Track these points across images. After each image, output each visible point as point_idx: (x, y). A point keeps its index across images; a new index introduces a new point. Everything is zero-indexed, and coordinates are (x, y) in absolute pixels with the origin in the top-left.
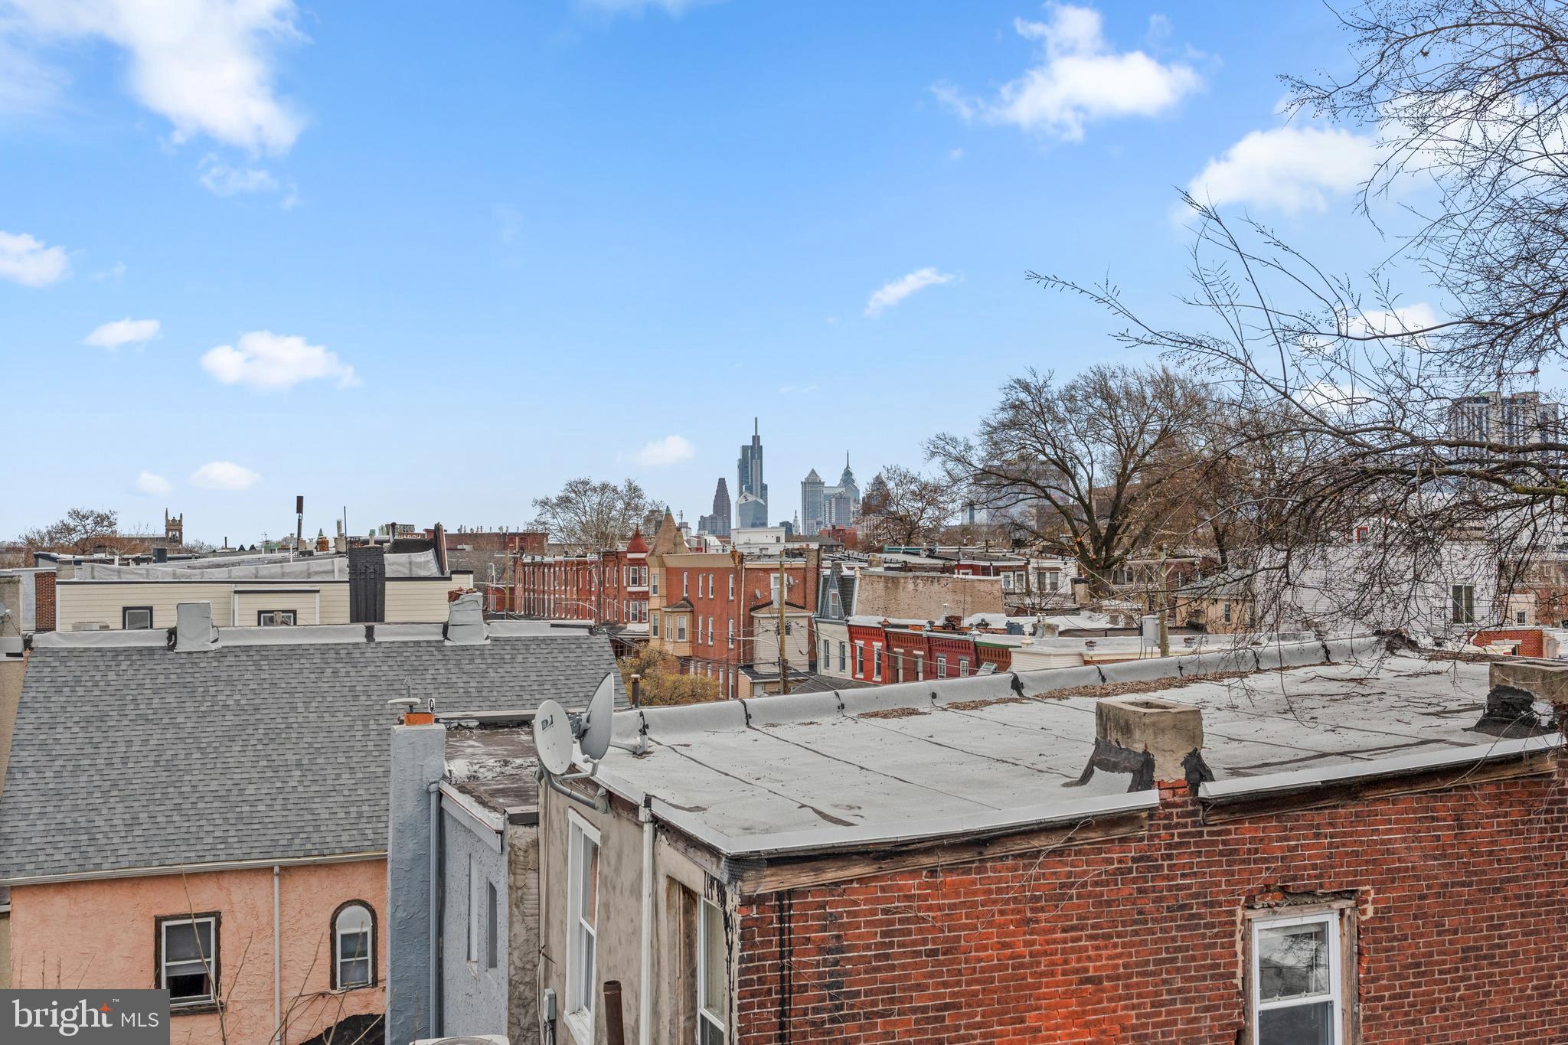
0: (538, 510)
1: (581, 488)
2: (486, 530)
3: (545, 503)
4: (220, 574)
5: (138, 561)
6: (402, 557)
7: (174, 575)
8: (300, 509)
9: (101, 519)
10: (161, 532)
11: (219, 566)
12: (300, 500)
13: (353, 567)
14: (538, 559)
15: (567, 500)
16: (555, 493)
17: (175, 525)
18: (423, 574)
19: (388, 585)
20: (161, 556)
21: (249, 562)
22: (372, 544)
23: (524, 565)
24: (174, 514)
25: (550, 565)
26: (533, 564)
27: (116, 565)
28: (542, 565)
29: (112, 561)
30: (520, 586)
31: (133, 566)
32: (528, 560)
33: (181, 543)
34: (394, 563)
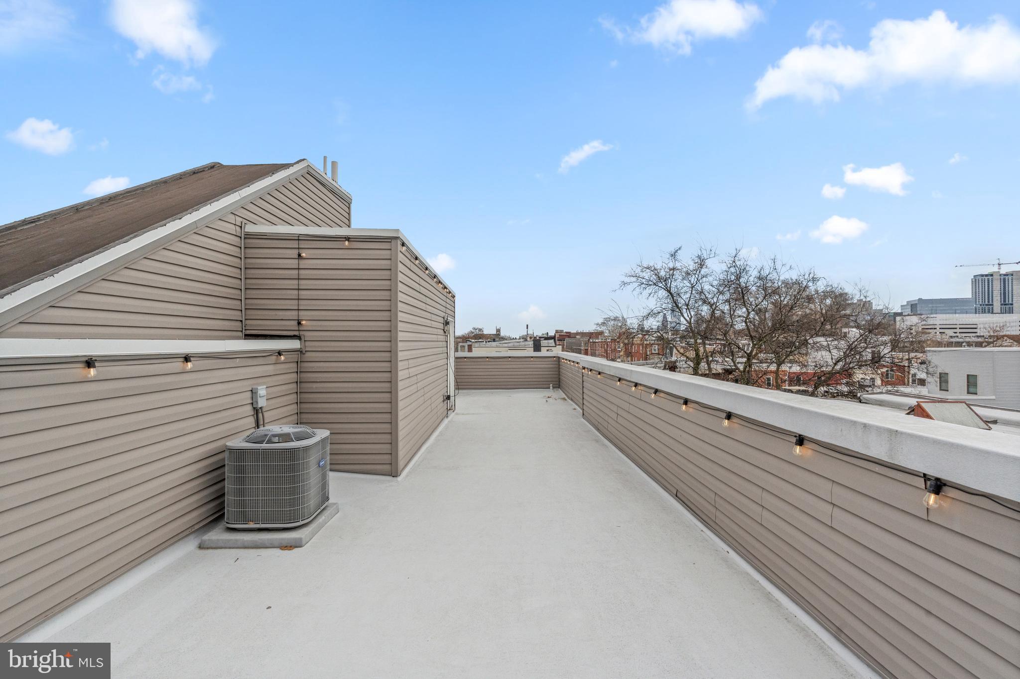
0: (596, 326)
1: (607, 320)
2: (585, 331)
3: (597, 324)
4: (506, 345)
5: (489, 342)
6: (546, 341)
7: (496, 345)
8: (527, 328)
9: (480, 330)
10: (495, 332)
11: (506, 343)
12: (527, 325)
13: (534, 343)
14: (594, 340)
15: (604, 323)
16: (601, 321)
17: (498, 330)
18: (551, 345)
19: (542, 348)
20: (494, 340)
21: (512, 342)
22: (538, 338)
23: (591, 342)
24: (498, 328)
25: (597, 342)
26: (593, 342)
27: (484, 343)
28: (595, 342)
29: (483, 342)
30: (589, 348)
31: (488, 343)
32: (592, 341)
33: (500, 335)
34: (544, 343)
